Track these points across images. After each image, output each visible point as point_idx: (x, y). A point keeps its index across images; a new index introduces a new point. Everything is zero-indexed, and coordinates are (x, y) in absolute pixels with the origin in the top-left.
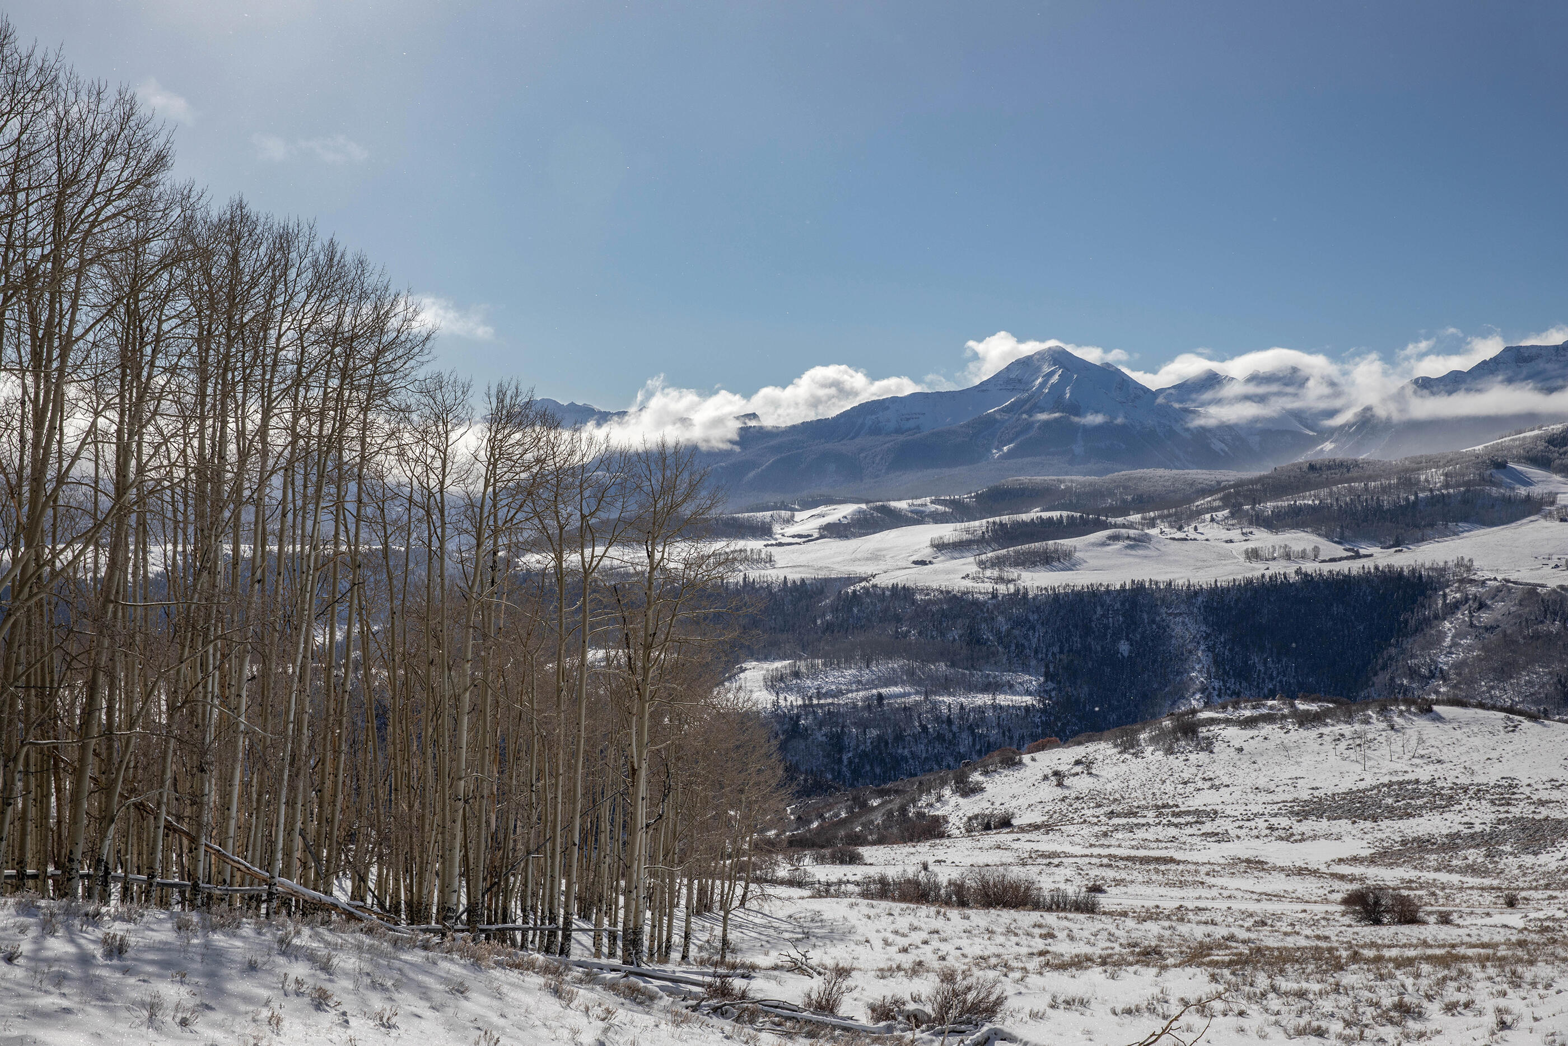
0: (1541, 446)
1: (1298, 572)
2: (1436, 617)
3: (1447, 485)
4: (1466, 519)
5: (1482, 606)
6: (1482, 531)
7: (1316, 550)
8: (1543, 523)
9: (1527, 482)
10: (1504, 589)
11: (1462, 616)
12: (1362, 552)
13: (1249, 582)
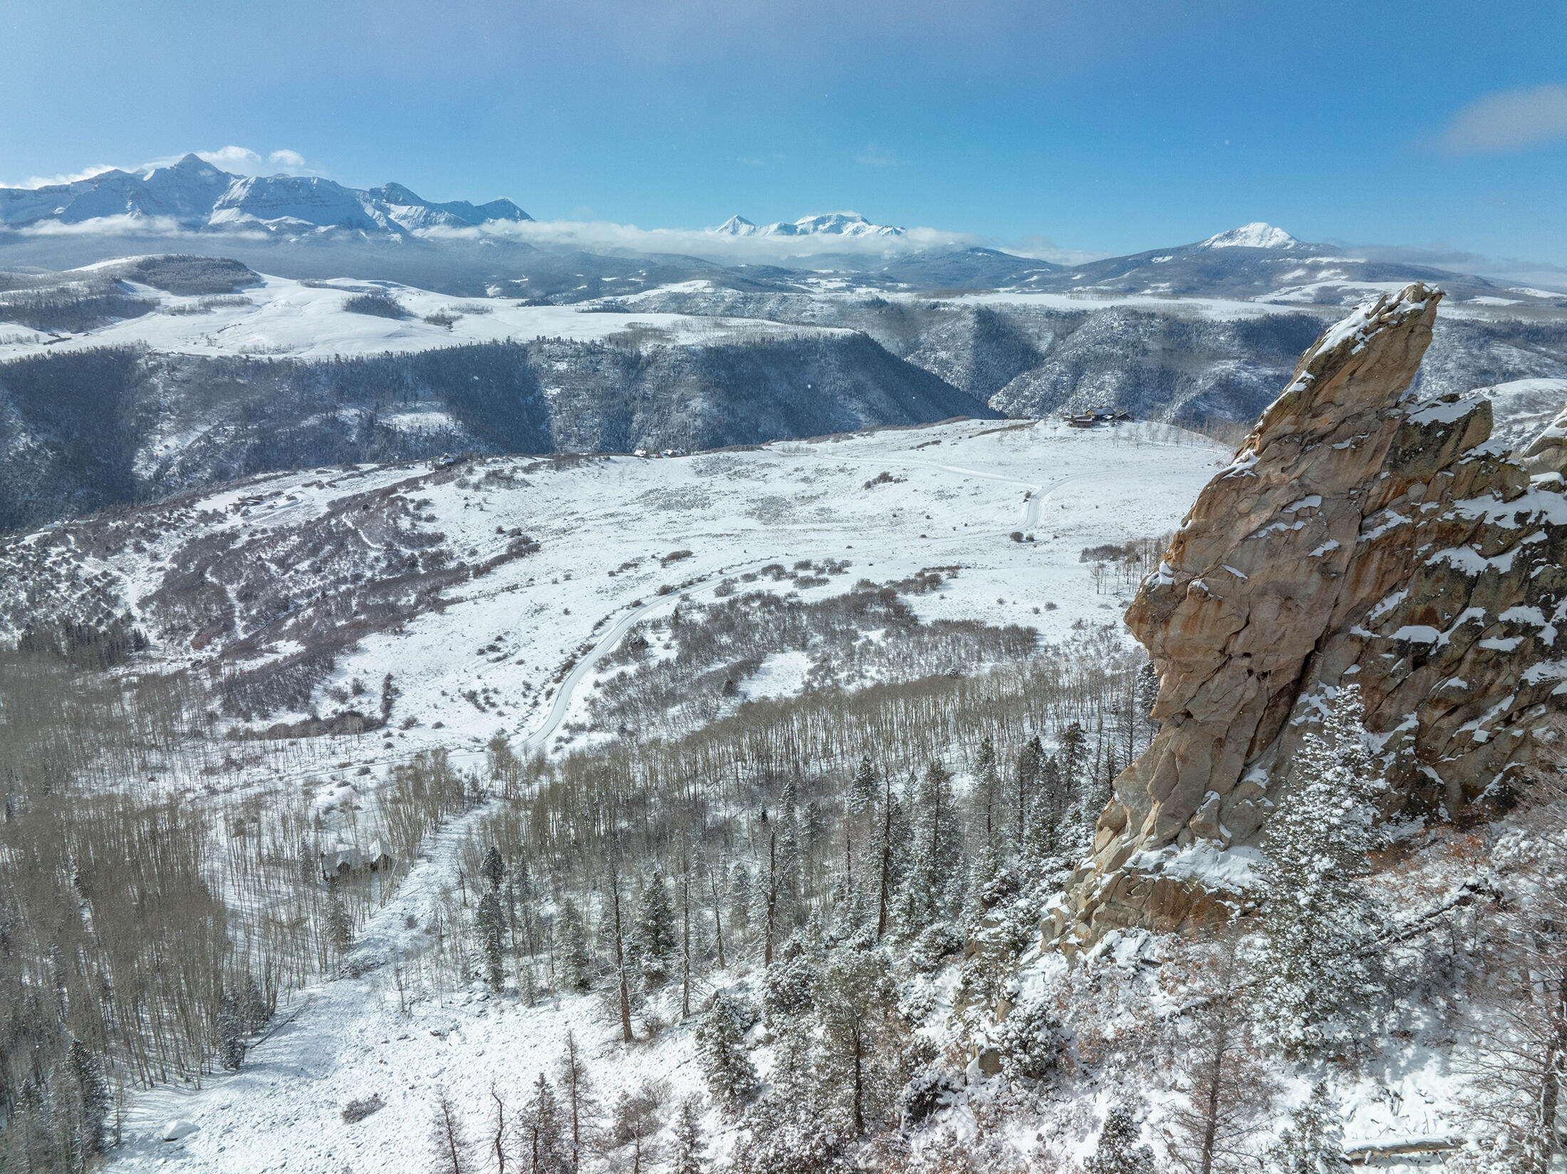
0: (136, 270)
1: (49, 352)
2: (145, 376)
3: (91, 293)
4: (112, 314)
5: (174, 369)
6: (126, 322)
7: (37, 336)
8: (160, 315)
9: (133, 290)
10: (183, 359)
11: (164, 374)
12: (63, 335)
13: (22, 360)
